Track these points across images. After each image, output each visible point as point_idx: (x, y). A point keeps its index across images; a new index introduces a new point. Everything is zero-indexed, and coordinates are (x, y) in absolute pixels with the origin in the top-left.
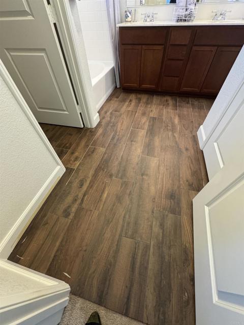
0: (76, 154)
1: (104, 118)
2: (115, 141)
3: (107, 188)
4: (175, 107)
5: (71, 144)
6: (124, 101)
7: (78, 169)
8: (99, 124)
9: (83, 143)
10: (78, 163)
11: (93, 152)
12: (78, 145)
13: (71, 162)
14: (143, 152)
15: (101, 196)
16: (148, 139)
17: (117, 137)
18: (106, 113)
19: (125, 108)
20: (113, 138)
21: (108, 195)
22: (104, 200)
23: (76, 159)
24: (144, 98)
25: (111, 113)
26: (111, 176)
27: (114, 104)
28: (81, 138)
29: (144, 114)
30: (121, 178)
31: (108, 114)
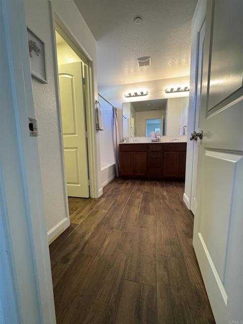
0: (81, 214)
1: (106, 192)
2: (116, 205)
3: (108, 238)
4: (163, 186)
5: (77, 208)
6: (122, 183)
7: (82, 224)
8: (102, 196)
9: (88, 207)
10: (81, 221)
11: (96, 213)
12: (83, 209)
13: (76, 220)
14: (140, 212)
15: (102, 244)
16: (143, 205)
17: (117, 203)
18: (108, 189)
19: (123, 187)
20: (114, 204)
21: (109, 243)
22: (105, 248)
23: (81, 217)
24: (138, 182)
25: (112, 190)
26: (112, 229)
27: (115, 185)
28: (87, 204)
29: (138, 190)
30: (122, 230)
31: (110, 190)
